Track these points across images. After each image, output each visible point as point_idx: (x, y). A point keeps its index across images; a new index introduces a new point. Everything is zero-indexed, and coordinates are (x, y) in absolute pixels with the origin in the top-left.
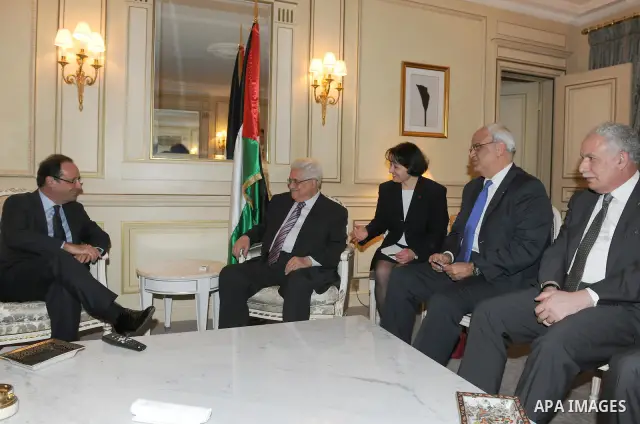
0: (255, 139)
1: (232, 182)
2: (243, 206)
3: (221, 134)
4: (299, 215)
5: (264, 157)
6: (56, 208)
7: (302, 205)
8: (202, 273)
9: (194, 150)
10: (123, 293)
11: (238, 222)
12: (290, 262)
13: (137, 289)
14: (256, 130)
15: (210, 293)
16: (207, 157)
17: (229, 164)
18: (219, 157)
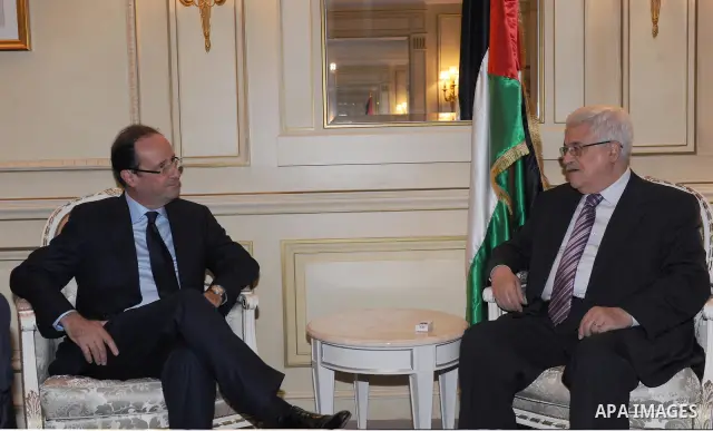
0: (513, 76)
1: (472, 163)
2: (492, 209)
3: (448, 75)
4: (591, 220)
5: (534, 112)
6: (152, 217)
7: (595, 199)
8: (422, 334)
9: (401, 107)
10: (287, 365)
11: (483, 239)
12: (587, 317)
13: (307, 360)
14: (514, 58)
15: (437, 374)
16: (424, 118)
17: (465, 128)
18: (446, 116)
